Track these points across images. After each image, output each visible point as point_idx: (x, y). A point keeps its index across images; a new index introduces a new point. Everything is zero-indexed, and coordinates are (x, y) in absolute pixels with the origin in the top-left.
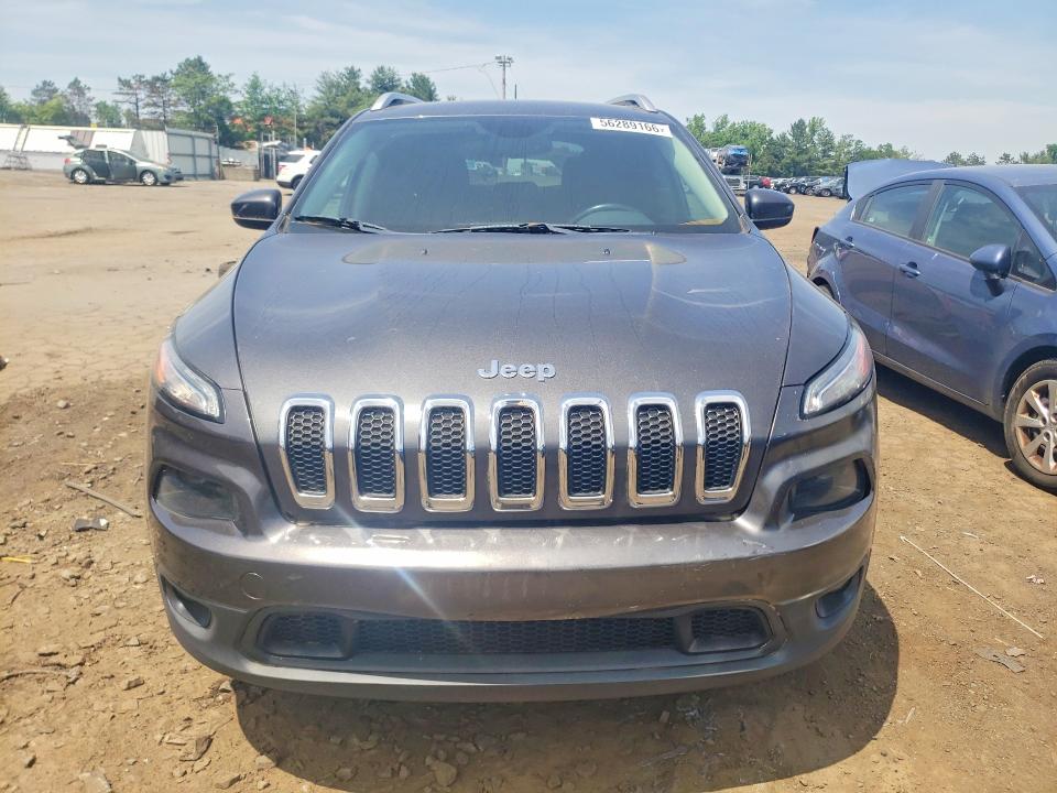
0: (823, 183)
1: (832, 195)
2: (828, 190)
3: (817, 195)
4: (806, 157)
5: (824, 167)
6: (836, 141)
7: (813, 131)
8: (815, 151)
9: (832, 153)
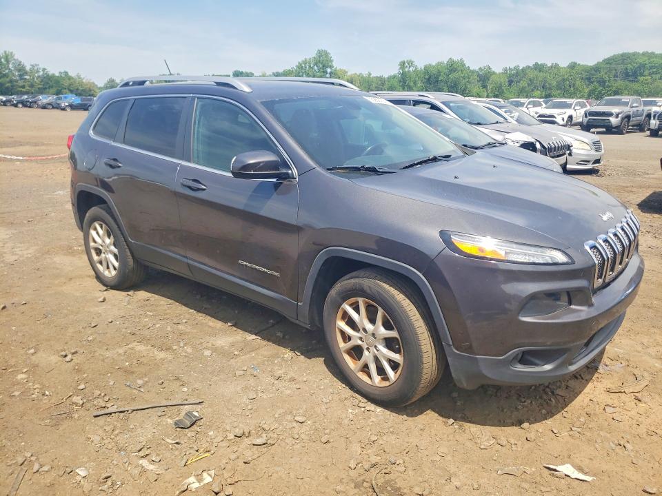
0: (43, 99)
1: (53, 108)
2: (49, 104)
3: (42, 108)
4: (8, 80)
5: (23, 87)
6: (28, 68)
7: (8, 61)
8: (14, 75)
9: (27, 77)
